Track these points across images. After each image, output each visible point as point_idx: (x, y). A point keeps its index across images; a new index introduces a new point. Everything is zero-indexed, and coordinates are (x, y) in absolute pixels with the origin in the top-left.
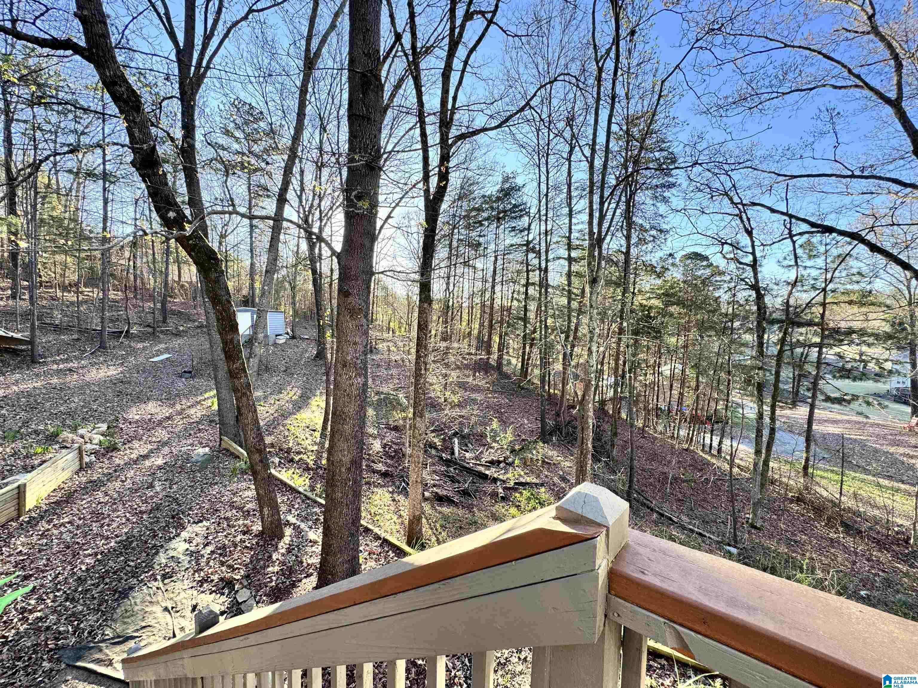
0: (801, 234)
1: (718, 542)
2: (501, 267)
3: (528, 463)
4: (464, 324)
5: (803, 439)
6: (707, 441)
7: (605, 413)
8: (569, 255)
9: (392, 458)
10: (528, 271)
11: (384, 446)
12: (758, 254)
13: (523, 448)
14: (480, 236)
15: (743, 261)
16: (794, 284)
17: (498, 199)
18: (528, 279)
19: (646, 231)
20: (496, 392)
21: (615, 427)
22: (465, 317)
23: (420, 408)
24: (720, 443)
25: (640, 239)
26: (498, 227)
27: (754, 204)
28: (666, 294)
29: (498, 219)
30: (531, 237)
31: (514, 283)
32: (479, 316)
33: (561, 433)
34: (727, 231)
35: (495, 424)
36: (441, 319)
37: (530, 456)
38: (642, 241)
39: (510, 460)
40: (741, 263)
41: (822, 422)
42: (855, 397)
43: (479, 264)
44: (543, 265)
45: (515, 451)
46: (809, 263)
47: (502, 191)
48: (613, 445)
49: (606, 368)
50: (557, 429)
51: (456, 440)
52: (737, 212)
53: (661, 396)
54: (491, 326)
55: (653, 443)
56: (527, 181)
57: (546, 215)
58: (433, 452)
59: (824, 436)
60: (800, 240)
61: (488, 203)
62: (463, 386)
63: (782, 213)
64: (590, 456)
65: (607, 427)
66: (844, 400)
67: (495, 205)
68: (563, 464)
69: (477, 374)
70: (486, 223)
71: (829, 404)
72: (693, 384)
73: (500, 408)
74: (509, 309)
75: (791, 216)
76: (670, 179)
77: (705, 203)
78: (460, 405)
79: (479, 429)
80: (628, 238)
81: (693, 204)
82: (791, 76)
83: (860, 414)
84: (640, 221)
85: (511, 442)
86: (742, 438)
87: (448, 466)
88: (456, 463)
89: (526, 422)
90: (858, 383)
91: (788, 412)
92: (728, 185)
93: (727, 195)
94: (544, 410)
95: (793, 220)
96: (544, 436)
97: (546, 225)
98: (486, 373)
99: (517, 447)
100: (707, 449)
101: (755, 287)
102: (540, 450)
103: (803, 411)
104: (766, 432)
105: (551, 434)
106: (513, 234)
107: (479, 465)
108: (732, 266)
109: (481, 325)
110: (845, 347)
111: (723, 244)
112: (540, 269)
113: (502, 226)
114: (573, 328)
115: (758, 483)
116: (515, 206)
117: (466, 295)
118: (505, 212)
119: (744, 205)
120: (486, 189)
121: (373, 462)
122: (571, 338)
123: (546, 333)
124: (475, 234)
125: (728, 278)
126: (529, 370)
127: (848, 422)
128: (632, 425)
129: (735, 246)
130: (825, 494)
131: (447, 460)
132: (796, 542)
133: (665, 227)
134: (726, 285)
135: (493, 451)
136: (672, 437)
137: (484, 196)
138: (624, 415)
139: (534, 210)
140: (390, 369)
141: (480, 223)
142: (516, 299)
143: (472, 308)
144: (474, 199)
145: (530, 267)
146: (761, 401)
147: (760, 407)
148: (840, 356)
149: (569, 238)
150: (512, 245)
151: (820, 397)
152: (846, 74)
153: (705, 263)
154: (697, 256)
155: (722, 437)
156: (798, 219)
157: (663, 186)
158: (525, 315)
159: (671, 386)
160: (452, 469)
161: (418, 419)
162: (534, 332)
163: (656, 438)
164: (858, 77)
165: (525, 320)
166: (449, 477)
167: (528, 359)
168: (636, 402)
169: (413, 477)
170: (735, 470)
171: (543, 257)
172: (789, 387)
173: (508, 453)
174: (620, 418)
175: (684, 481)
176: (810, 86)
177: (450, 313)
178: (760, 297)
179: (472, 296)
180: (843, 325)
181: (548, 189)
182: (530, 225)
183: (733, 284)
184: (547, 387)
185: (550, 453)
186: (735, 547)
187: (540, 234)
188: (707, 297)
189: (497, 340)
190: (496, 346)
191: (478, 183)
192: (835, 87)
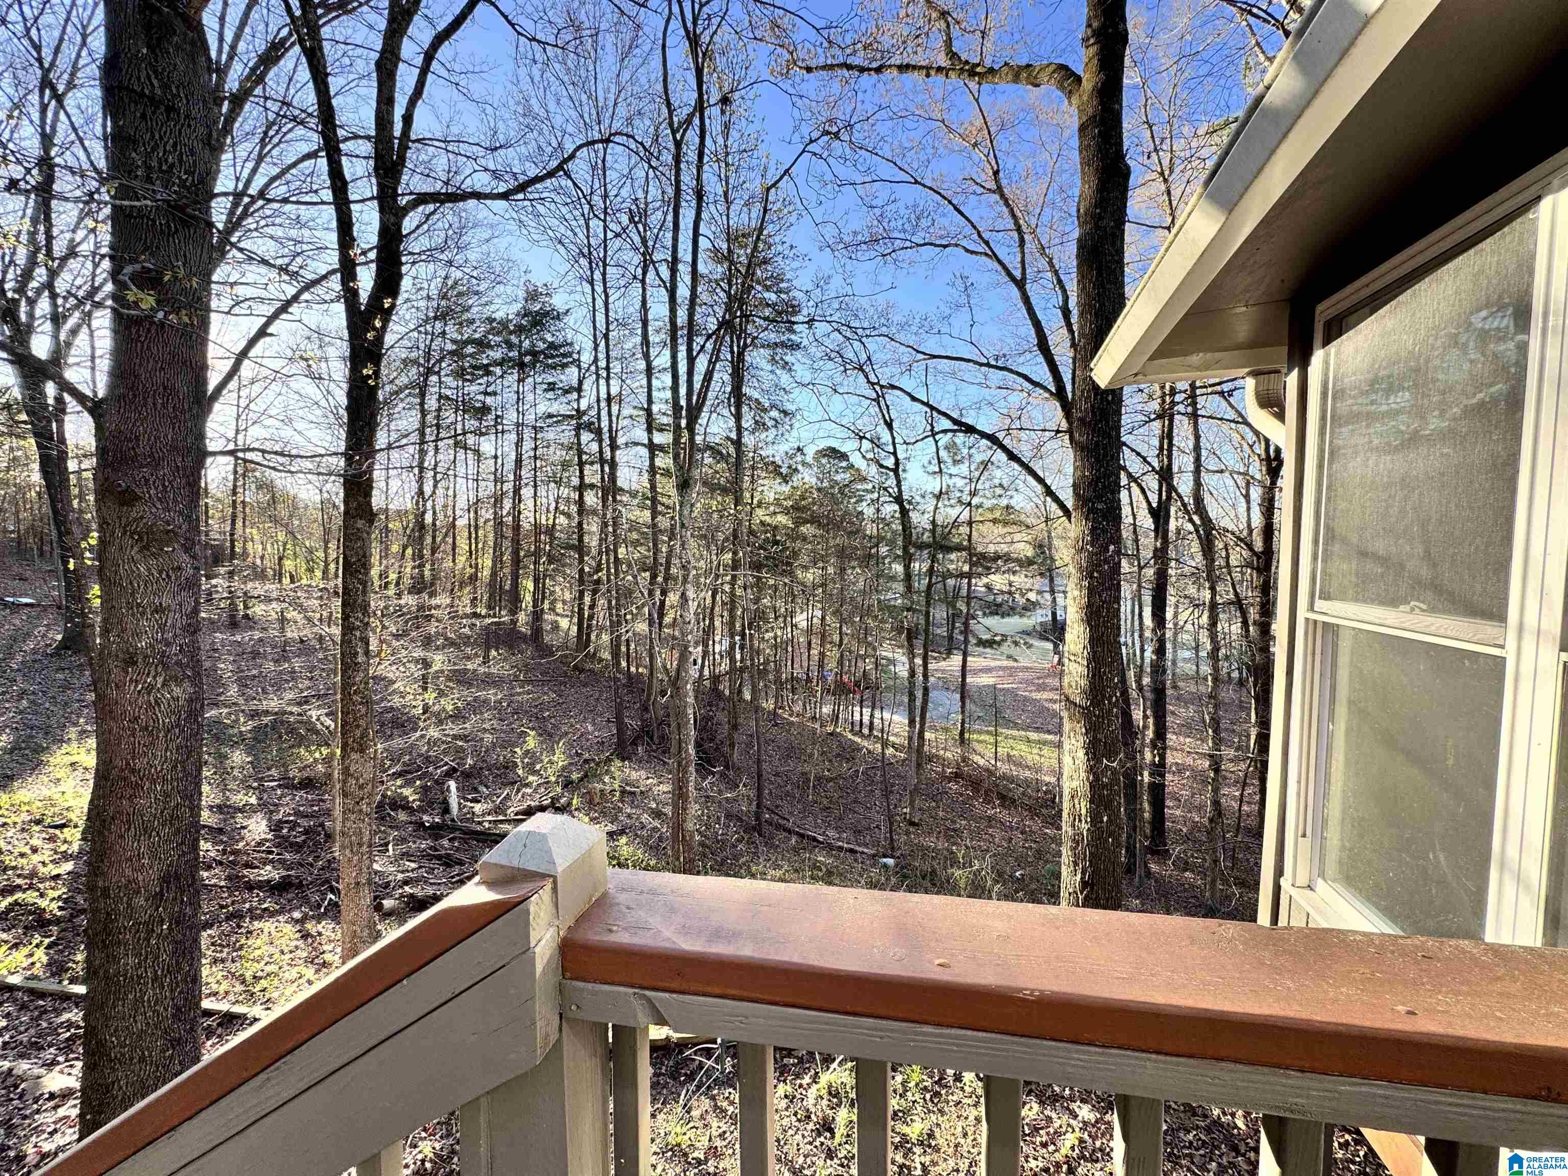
0: (945, 431)
1: (874, 856)
2: (532, 453)
3: (597, 800)
4: (461, 560)
5: (958, 696)
6: (857, 717)
7: (719, 695)
8: (650, 440)
9: (297, 848)
10: (581, 464)
11: (276, 827)
12: (901, 455)
13: (586, 776)
14: (486, 393)
15: (885, 463)
16: (938, 497)
17: (520, 329)
18: (582, 477)
19: (765, 410)
20: (530, 682)
21: (734, 716)
22: (463, 545)
23: (358, 733)
24: (872, 716)
25: (756, 422)
26: (520, 381)
27: (893, 387)
28: (796, 508)
29: (522, 366)
30: (584, 405)
31: (558, 483)
32: (491, 544)
33: (652, 738)
34: (866, 419)
35: (531, 742)
36: (409, 551)
37: (599, 786)
38: (760, 425)
39: (563, 801)
40: (882, 466)
41: (977, 672)
42: (1005, 637)
43: (487, 446)
44: (608, 454)
45: (572, 782)
46: (954, 470)
47: (525, 315)
48: (732, 745)
49: (717, 623)
50: (645, 733)
51: (452, 785)
52: (874, 396)
53: (797, 660)
54: (517, 562)
55: (788, 731)
56: (572, 304)
57: (608, 368)
58: (402, 816)
59: (980, 688)
60: (944, 439)
61: (499, 333)
62: (461, 678)
63: (923, 403)
64: (692, 769)
65: (722, 717)
66: (995, 642)
67: (514, 339)
68: (656, 790)
69: (493, 653)
70: (498, 371)
71: (981, 649)
72: (836, 638)
73: (541, 710)
74: (551, 530)
75: (932, 408)
76: (793, 337)
77: (838, 378)
78: (458, 716)
79: (500, 755)
80: (738, 417)
81: (821, 378)
82: (924, 223)
83: (1009, 657)
84: (756, 395)
85: (564, 768)
86: (894, 707)
87: (437, 837)
88: (454, 829)
89: (590, 728)
90: (1007, 620)
91: (943, 664)
92: (863, 358)
93: (863, 371)
94: (621, 704)
95: (935, 414)
96: (624, 749)
97: (608, 385)
98: (511, 647)
99: (575, 776)
100: (857, 728)
101: (899, 500)
102: (617, 774)
103: (956, 660)
104: (919, 694)
105: (634, 743)
106: (550, 395)
107: (501, 822)
108: (874, 469)
109: (497, 559)
110: (992, 577)
111: (861, 438)
112: (602, 461)
113: (530, 380)
114: (663, 561)
115: (914, 764)
116: (552, 346)
117: (462, 503)
118: (534, 353)
119: (882, 387)
120: (493, 308)
121: (248, 865)
122: (660, 579)
123: (616, 570)
124: (474, 388)
125: (870, 486)
126: (593, 637)
127: (1001, 668)
128: (757, 709)
129: (876, 442)
130: (981, 762)
131: (434, 827)
132: (955, 830)
133: (790, 407)
134: (869, 497)
135: (529, 791)
136: (814, 718)
137: (491, 320)
138: (747, 696)
139: (586, 358)
140: (287, 659)
141: (486, 370)
142: (563, 513)
143: (477, 527)
144: (471, 322)
145: (584, 457)
146: (912, 656)
147: (911, 661)
148: (989, 587)
149: (649, 412)
150: (550, 416)
151: (973, 641)
152: (975, 236)
153: (844, 464)
154: (834, 454)
155: (873, 708)
156: (940, 412)
157: (783, 345)
158: (581, 539)
159: (809, 643)
160: (445, 843)
161: (354, 756)
162: (598, 569)
163: (792, 723)
164: (987, 243)
165: (581, 549)
166: (439, 858)
167: (591, 617)
168: (763, 673)
169: (347, 877)
170: (890, 751)
171: (607, 441)
172: (942, 631)
173: (559, 789)
174: (741, 700)
175: (830, 780)
176: (944, 242)
177: (429, 540)
178: (904, 512)
179: (475, 506)
180: (992, 548)
181: (608, 324)
182: (580, 383)
183: (876, 495)
184: (624, 664)
185: (634, 775)
186: (892, 857)
187: (598, 401)
188: (846, 513)
189: (530, 585)
190: (528, 598)
191: (477, 293)
192: (967, 250)
